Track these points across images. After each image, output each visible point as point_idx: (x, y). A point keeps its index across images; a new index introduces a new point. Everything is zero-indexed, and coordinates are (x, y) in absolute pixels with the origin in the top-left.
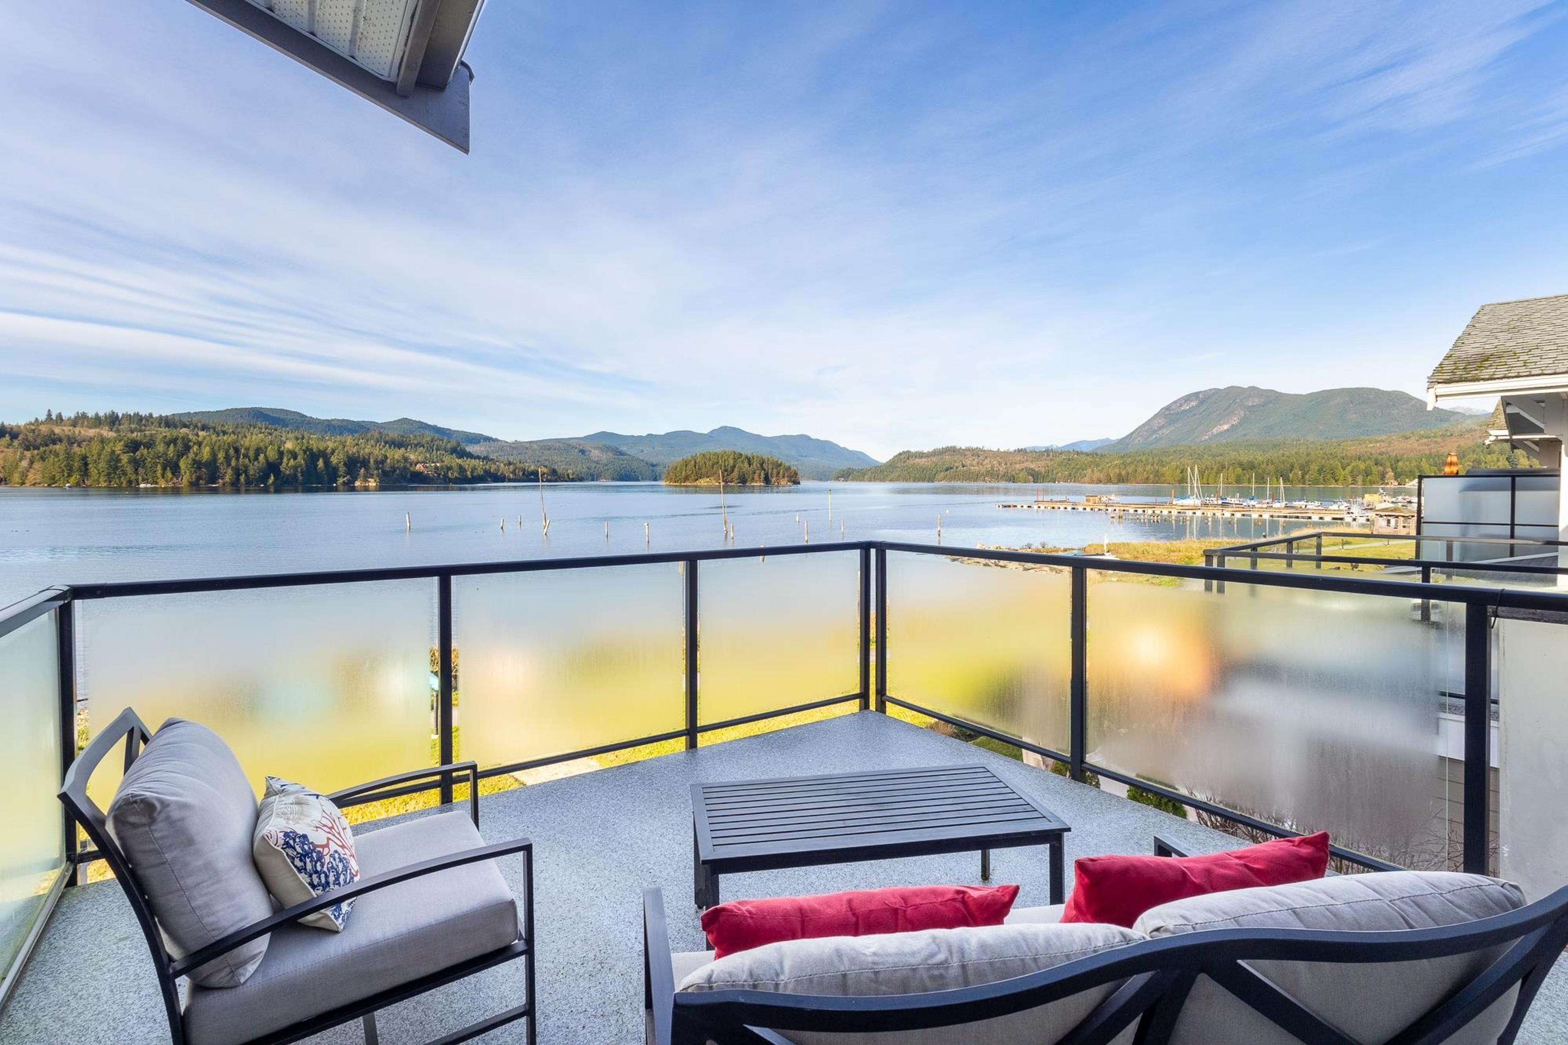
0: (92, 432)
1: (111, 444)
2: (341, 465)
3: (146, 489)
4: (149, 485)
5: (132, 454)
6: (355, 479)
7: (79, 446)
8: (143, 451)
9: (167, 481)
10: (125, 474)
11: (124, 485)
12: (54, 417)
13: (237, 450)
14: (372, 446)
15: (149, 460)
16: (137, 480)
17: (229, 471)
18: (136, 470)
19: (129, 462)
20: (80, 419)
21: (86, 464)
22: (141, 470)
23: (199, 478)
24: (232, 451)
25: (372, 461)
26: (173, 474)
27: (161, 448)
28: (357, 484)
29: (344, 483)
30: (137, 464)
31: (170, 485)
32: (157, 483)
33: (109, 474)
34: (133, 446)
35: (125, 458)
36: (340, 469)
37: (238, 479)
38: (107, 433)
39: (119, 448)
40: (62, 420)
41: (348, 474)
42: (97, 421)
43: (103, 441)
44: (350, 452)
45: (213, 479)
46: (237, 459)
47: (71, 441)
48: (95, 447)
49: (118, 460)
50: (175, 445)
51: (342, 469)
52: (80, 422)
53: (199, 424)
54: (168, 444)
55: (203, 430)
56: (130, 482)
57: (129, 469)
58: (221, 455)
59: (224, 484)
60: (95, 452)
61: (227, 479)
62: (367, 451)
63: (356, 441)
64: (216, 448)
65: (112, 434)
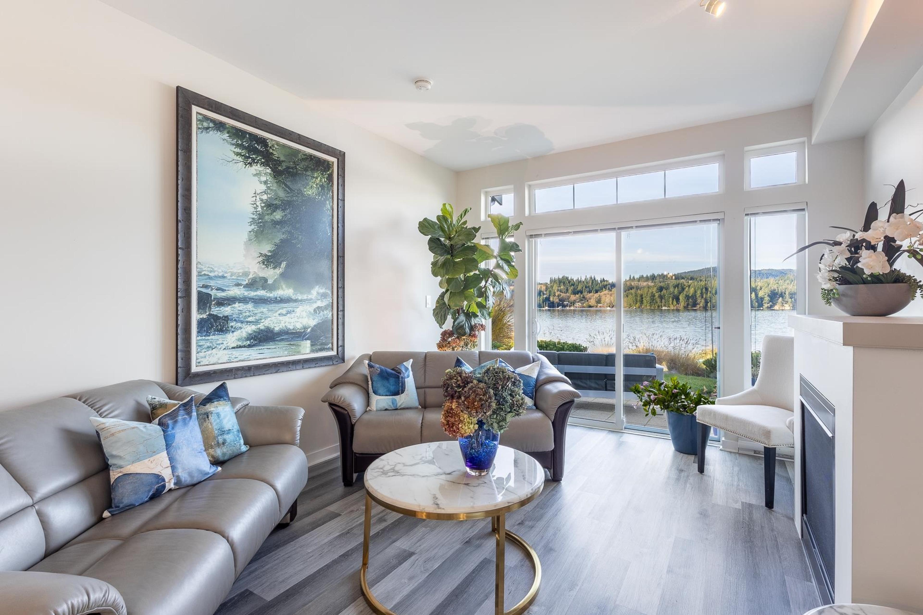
0: (645, 284)
1: (652, 289)
2: (766, 296)
3: (665, 309)
4: (666, 308)
5: (660, 293)
6: (774, 304)
7: (640, 290)
8: (664, 291)
9: (674, 306)
10: (657, 303)
11: (656, 308)
12: (632, 278)
13: (707, 289)
14: (788, 284)
15: (667, 295)
16: (661, 305)
17: (703, 301)
18: (661, 300)
19: (659, 297)
20: (641, 278)
21: (642, 298)
22: (663, 301)
23: (688, 305)
24: (704, 290)
25: (787, 293)
26: (677, 302)
27: (672, 289)
28: (776, 307)
29: (768, 308)
30: (661, 297)
31: (675, 308)
32: (670, 307)
33: (651, 303)
34: (661, 289)
35: (657, 295)
36: (765, 299)
37: (707, 305)
38: (650, 284)
39: (655, 290)
40: (634, 279)
41: (770, 301)
42: (647, 279)
43: (649, 287)
44: (772, 288)
45: (695, 304)
46: (707, 294)
47: (638, 288)
48: (646, 290)
49: (654, 296)
50: (678, 288)
51: (767, 299)
52: (641, 279)
53: (689, 277)
54: (675, 287)
55: (691, 280)
56: (659, 306)
57: (658, 300)
58: (699, 292)
59: (700, 307)
60: (646, 292)
61: (701, 305)
62: (784, 287)
63: (777, 282)
64: (696, 288)
65: (653, 284)
